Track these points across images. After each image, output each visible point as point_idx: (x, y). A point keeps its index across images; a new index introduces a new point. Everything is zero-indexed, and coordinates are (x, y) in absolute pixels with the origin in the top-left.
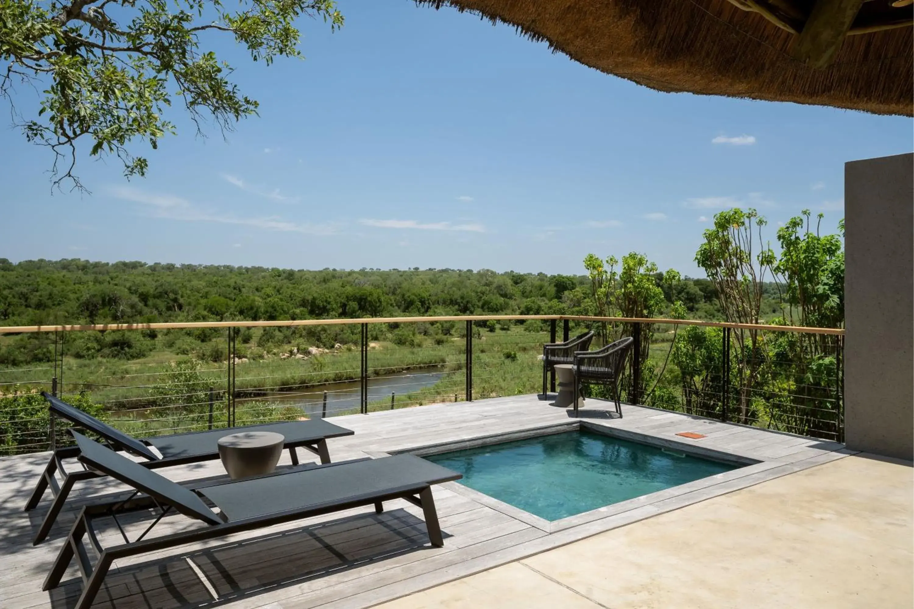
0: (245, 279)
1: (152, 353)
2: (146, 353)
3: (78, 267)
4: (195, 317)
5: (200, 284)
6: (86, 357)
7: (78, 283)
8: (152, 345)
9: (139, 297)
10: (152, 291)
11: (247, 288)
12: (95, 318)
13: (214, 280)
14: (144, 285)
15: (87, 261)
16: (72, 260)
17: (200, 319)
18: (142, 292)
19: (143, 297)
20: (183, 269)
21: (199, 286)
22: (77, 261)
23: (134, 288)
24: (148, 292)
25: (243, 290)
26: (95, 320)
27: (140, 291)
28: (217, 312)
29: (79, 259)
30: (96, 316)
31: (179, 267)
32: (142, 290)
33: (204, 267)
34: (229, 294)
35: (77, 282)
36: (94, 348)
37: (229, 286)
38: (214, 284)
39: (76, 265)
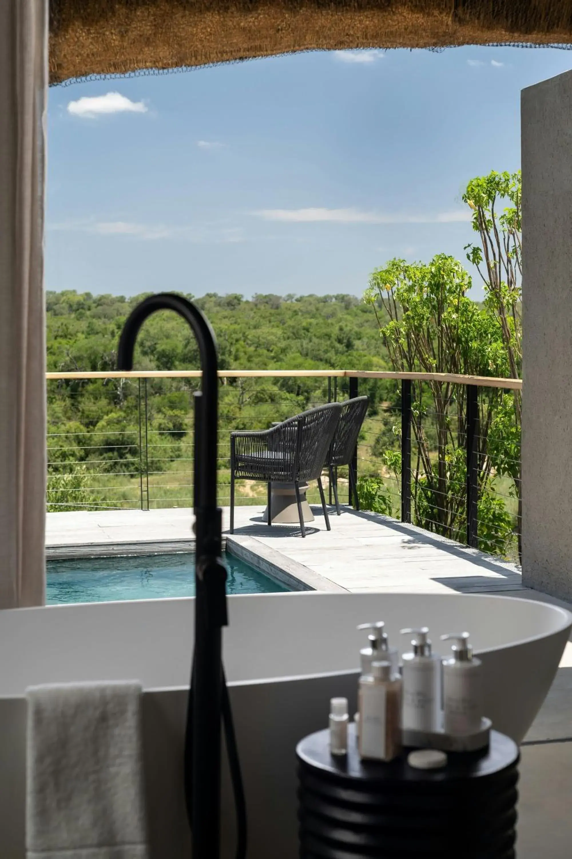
0: (367, 321)
1: (174, 464)
2: (162, 465)
3: (71, 306)
4: (257, 396)
5: (272, 334)
6: (61, 469)
7: (61, 336)
8: (173, 450)
9: (158, 359)
10: (180, 350)
11: (365, 340)
12: (80, 399)
13: (304, 324)
14: (168, 337)
15: (88, 295)
16: (63, 294)
17: (267, 401)
18: (163, 350)
19: (164, 359)
20: (256, 305)
21: (269, 338)
22: (70, 296)
23: (148, 344)
24: (173, 350)
25: (357, 343)
26: (79, 402)
27: (160, 348)
28: (299, 387)
29: (74, 291)
30: (82, 395)
31: (250, 299)
32: (163, 347)
33: (297, 300)
34: (326, 352)
35: (60, 333)
36: (73, 455)
37: (328, 336)
38: (302, 332)
39: (67, 303)
